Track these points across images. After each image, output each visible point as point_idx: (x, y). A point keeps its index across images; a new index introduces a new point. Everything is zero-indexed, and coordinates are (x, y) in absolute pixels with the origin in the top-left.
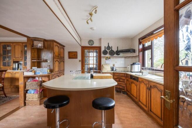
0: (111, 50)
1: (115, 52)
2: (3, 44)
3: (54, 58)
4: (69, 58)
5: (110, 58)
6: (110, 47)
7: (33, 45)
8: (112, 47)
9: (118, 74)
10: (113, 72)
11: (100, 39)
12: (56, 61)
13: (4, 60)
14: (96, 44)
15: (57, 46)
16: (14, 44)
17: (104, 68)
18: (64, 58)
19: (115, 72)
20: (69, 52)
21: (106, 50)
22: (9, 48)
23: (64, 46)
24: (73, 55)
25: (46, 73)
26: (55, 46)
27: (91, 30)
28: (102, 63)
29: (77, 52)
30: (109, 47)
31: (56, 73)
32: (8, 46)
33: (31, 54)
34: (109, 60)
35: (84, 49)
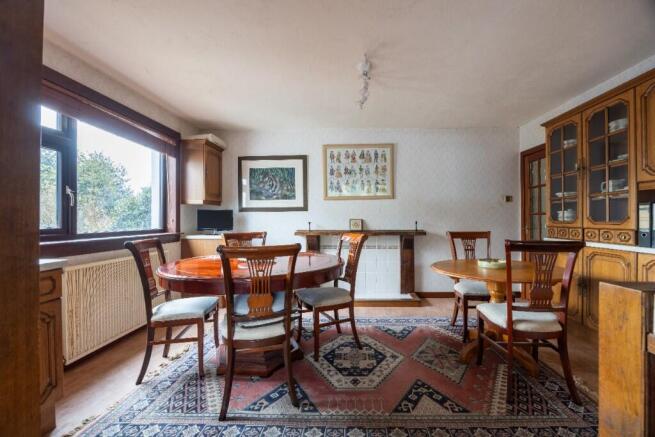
13: (595, 188)
22: (616, 126)
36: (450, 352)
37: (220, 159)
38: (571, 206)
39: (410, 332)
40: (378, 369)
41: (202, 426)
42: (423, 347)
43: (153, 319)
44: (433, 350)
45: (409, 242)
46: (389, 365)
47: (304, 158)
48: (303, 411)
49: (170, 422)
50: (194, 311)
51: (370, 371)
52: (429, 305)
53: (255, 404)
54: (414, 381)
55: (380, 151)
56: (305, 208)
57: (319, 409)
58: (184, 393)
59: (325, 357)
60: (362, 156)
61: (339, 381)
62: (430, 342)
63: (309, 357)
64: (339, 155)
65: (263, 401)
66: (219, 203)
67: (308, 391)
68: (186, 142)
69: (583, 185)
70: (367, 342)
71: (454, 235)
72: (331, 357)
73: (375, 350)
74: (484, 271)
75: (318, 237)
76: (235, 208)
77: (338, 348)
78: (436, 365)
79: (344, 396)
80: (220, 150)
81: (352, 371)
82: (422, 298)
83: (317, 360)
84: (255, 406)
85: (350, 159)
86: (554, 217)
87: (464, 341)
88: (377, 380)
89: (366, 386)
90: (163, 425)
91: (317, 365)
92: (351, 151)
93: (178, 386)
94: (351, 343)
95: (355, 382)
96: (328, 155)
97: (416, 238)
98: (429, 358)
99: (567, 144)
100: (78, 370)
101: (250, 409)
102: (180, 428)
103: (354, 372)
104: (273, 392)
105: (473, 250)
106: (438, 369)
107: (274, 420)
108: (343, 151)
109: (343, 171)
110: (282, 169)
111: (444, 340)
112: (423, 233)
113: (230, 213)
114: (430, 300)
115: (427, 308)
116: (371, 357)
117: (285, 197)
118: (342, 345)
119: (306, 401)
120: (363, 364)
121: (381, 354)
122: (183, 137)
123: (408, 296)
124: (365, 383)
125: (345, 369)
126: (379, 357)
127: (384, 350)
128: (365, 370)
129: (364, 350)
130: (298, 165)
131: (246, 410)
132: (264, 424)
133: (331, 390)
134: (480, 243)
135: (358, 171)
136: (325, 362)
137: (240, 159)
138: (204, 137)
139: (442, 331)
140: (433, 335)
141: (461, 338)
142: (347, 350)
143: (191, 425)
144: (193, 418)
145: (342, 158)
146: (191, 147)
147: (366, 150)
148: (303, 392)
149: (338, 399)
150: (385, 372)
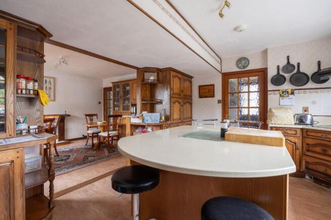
0: (295, 71)
1: (310, 76)
2: (123, 83)
3: (171, 97)
4: (201, 97)
5: (292, 93)
6: (293, 66)
7: (144, 78)
8: (299, 64)
9: (320, 135)
10: (301, 127)
11: (265, 52)
12: (174, 103)
13: (124, 103)
14: (254, 65)
15: (177, 78)
16: (132, 82)
17: (273, 115)
18: (191, 96)
19: (310, 127)
20: (200, 87)
21: (281, 73)
22: (128, 88)
23: (191, 77)
24: (206, 92)
25: (157, 121)
26: (174, 77)
27: (235, 32)
28: (270, 105)
29: (213, 85)
30: (289, 66)
31: (174, 122)
32: (128, 85)
33: (142, 92)
34: (291, 96)
35: (226, 77)
38: (118, 106)
40: (70, 158)
46: (73, 156)
55: (48, 80)
62: (82, 150)
69: (121, 101)
71: (86, 115)
73: (65, 155)
82: (69, 141)
86: (114, 109)
89: (70, 161)
97: (66, 117)
99: (117, 90)
105: (92, 120)
112: (69, 116)
116: (65, 157)
126: (68, 156)
134: (95, 118)
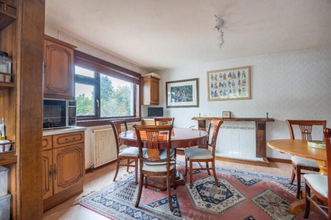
36: (283, 202)
37: (158, 84)
39: (255, 182)
40: (225, 201)
41: (127, 207)
42: (262, 195)
43: (120, 154)
44: (269, 198)
45: (262, 125)
46: (233, 201)
47: (197, 80)
48: (174, 214)
49: (117, 201)
50: (134, 153)
51: (220, 201)
52: (277, 167)
53: (153, 203)
54: (248, 216)
55: (241, 71)
56: (198, 106)
57: (182, 216)
58: (127, 190)
59: (196, 187)
60: (230, 75)
61: (199, 203)
62: (269, 192)
63: (188, 185)
64: (216, 76)
65: (157, 203)
66: (158, 104)
67: (181, 204)
68: (143, 78)
70: (224, 183)
72: (200, 188)
73: (228, 190)
74: (313, 150)
75: (204, 121)
76: (164, 106)
77: (205, 183)
78: (268, 209)
79: (199, 213)
80: (158, 80)
81: (209, 199)
82: (272, 162)
83: (191, 188)
84: (153, 205)
85: (223, 78)
87: (298, 197)
88: (223, 208)
89: (214, 210)
90: (114, 202)
91: (190, 190)
92: (223, 73)
93: (126, 186)
94: (214, 182)
95: (208, 206)
96: (210, 77)
97: (267, 123)
98: (265, 204)
100: (98, 170)
101: (150, 205)
102: (119, 205)
103: (210, 200)
104: (163, 200)
105: (309, 133)
106: (269, 213)
107: (158, 215)
108: (218, 74)
109: (218, 85)
110: (186, 87)
111: (281, 193)
112: (273, 120)
113: (162, 109)
114: (278, 164)
115: (275, 169)
116: (223, 193)
117: (187, 100)
118: (208, 182)
119: (177, 209)
120: (217, 196)
121: (230, 192)
122: (142, 76)
123: (261, 159)
124: (214, 208)
125: (205, 197)
126: (229, 194)
127: (233, 190)
128: (217, 200)
129: (221, 188)
130: (194, 83)
131: (148, 205)
132: (153, 215)
133: (193, 207)
135: (227, 84)
136: (196, 190)
137: (167, 83)
138: (150, 74)
139: (281, 186)
140: (272, 188)
141: (295, 194)
142: (210, 186)
143: (124, 205)
144: (126, 202)
145: (218, 78)
146: (145, 79)
147: (232, 72)
148: (178, 204)
149: (195, 213)
150: (230, 205)
